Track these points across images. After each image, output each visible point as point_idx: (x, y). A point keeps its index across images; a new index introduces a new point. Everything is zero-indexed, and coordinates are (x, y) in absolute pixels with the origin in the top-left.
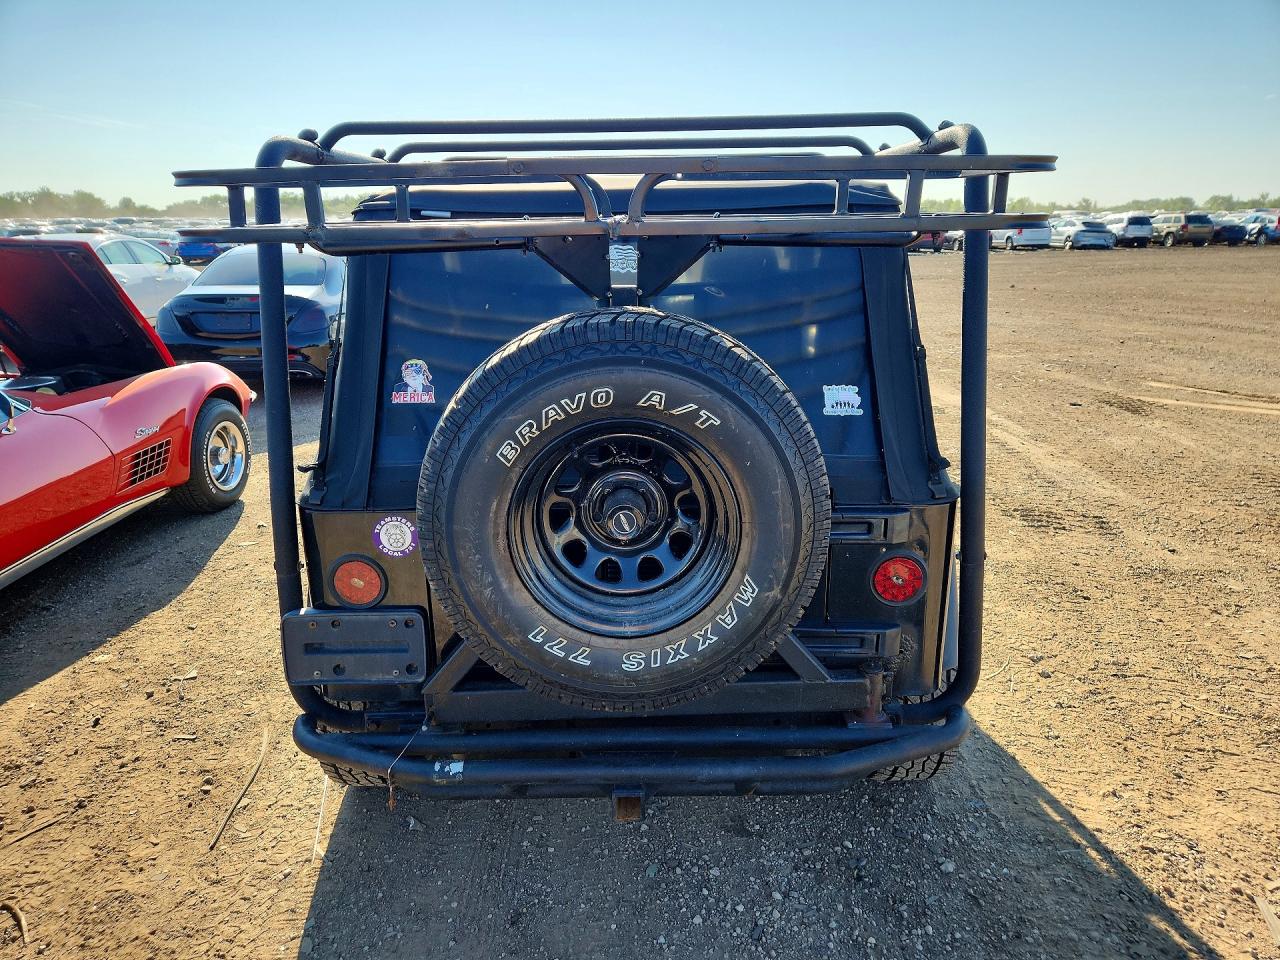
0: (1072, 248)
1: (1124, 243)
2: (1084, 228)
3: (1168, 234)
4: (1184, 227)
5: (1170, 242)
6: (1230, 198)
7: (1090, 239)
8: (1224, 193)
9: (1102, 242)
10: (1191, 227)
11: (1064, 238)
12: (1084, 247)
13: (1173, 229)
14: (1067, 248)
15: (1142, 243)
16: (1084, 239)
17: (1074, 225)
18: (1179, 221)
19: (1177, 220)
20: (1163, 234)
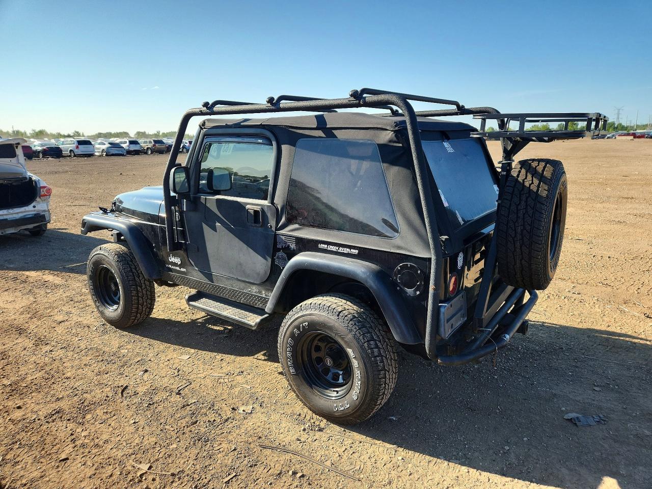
0: (107, 155)
1: (129, 153)
2: (110, 146)
3: (148, 148)
4: (154, 145)
5: (150, 152)
6: (145, 132)
7: (114, 151)
8: (142, 131)
9: (121, 152)
10: (157, 145)
11: (101, 150)
12: (113, 155)
13: (150, 146)
14: (104, 155)
15: (137, 153)
16: (112, 151)
17: (105, 144)
18: (152, 143)
19: (150, 142)
20: (145, 148)
